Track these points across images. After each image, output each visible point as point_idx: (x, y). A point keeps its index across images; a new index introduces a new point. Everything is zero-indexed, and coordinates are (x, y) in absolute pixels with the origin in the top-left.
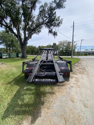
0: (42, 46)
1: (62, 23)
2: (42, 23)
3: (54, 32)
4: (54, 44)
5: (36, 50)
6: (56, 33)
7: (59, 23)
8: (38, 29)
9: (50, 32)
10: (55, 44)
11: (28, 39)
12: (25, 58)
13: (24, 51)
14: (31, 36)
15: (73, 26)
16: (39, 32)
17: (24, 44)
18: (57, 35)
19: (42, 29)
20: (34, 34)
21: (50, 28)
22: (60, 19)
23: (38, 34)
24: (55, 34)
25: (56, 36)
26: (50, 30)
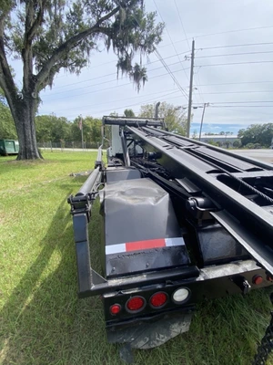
0: (89, 119)
1: (160, 40)
2: (97, 29)
3: (137, 67)
4: (126, 112)
5: (68, 131)
6: (144, 70)
7: (152, 37)
8: (77, 52)
9: (124, 65)
10: (129, 113)
11: (43, 86)
12: (36, 157)
13: (28, 132)
14: (52, 73)
15: (193, 58)
16: (80, 63)
17: (27, 102)
18: (144, 79)
19: (92, 51)
20: (62, 69)
21: (122, 50)
22: (155, 25)
23: (78, 72)
24: (139, 75)
25: (141, 82)
26: (121, 59)
